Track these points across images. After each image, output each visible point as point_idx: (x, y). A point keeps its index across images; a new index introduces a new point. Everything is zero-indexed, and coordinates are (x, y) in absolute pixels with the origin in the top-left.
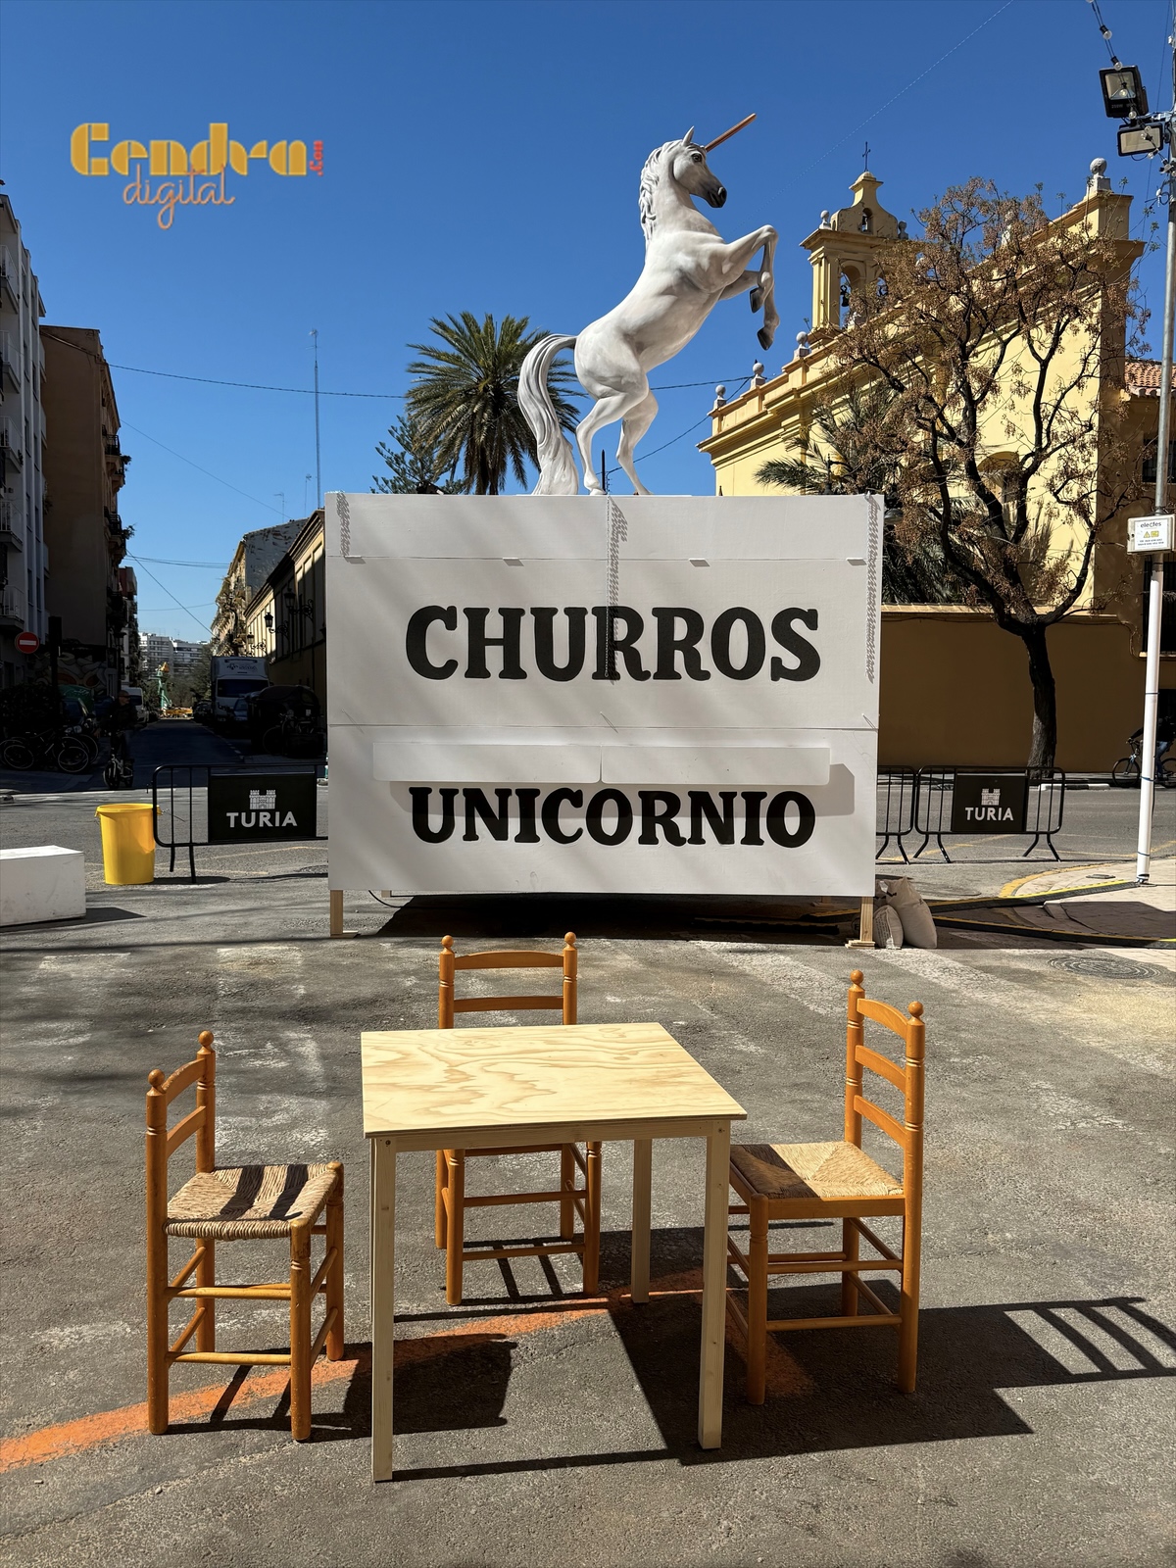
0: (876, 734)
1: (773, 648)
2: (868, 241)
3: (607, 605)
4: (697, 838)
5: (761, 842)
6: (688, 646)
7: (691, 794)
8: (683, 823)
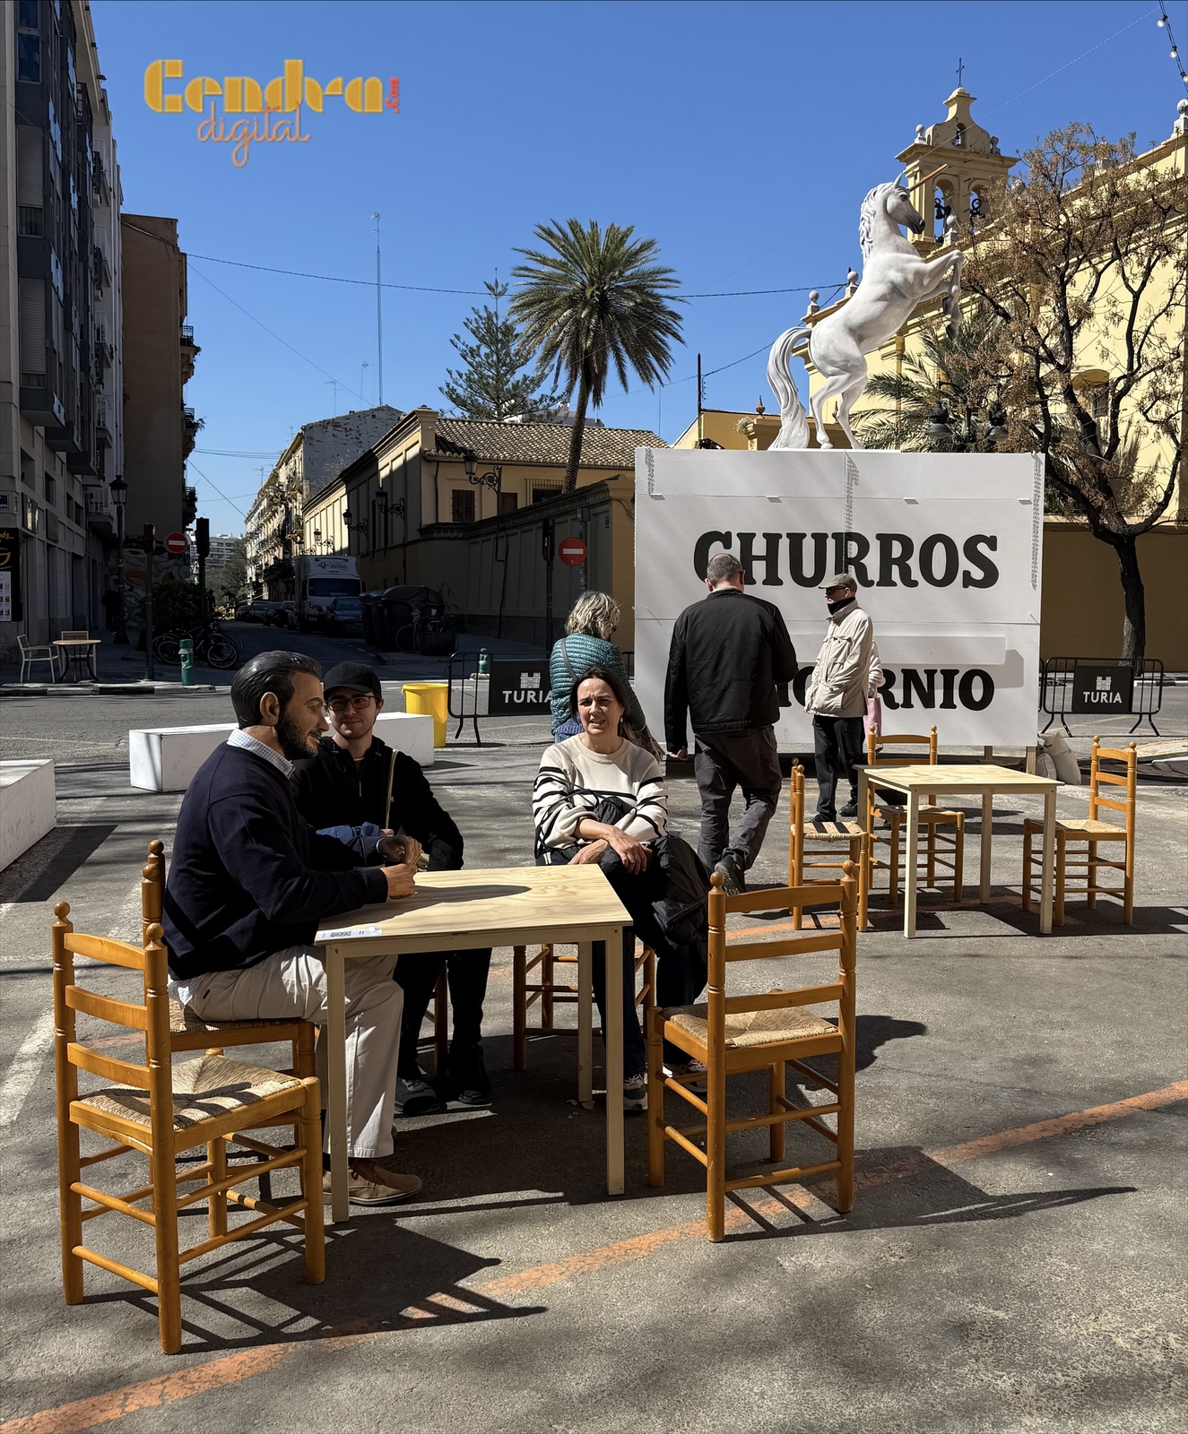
0: (1039, 627)
1: (964, 564)
2: (962, 155)
3: (844, 531)
4: (907, 704)
5: (955, 707)
6: (902, 562)
7: (903, 671)
8: (898, 693)
